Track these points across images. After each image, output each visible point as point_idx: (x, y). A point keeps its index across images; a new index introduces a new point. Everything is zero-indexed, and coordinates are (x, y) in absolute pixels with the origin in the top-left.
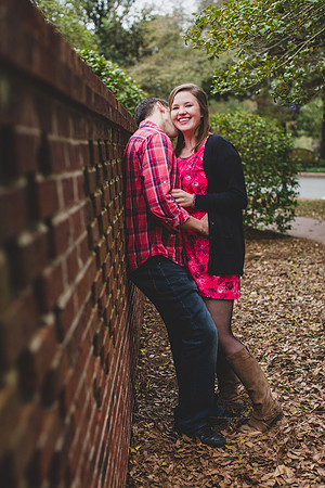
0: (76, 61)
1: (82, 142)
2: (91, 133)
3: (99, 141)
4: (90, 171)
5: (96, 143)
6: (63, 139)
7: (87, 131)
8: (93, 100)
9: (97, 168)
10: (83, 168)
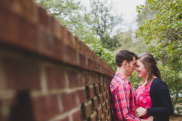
0: (74, 40)
1: (79, 88)
2: (87, 82)
3: (94, 85)
4: (86, 104)
5: (91, 87)
6: (55, 91)
7: (84, 80)
8: (87, 62)
9: (92, 100)
10: (80, 105)
